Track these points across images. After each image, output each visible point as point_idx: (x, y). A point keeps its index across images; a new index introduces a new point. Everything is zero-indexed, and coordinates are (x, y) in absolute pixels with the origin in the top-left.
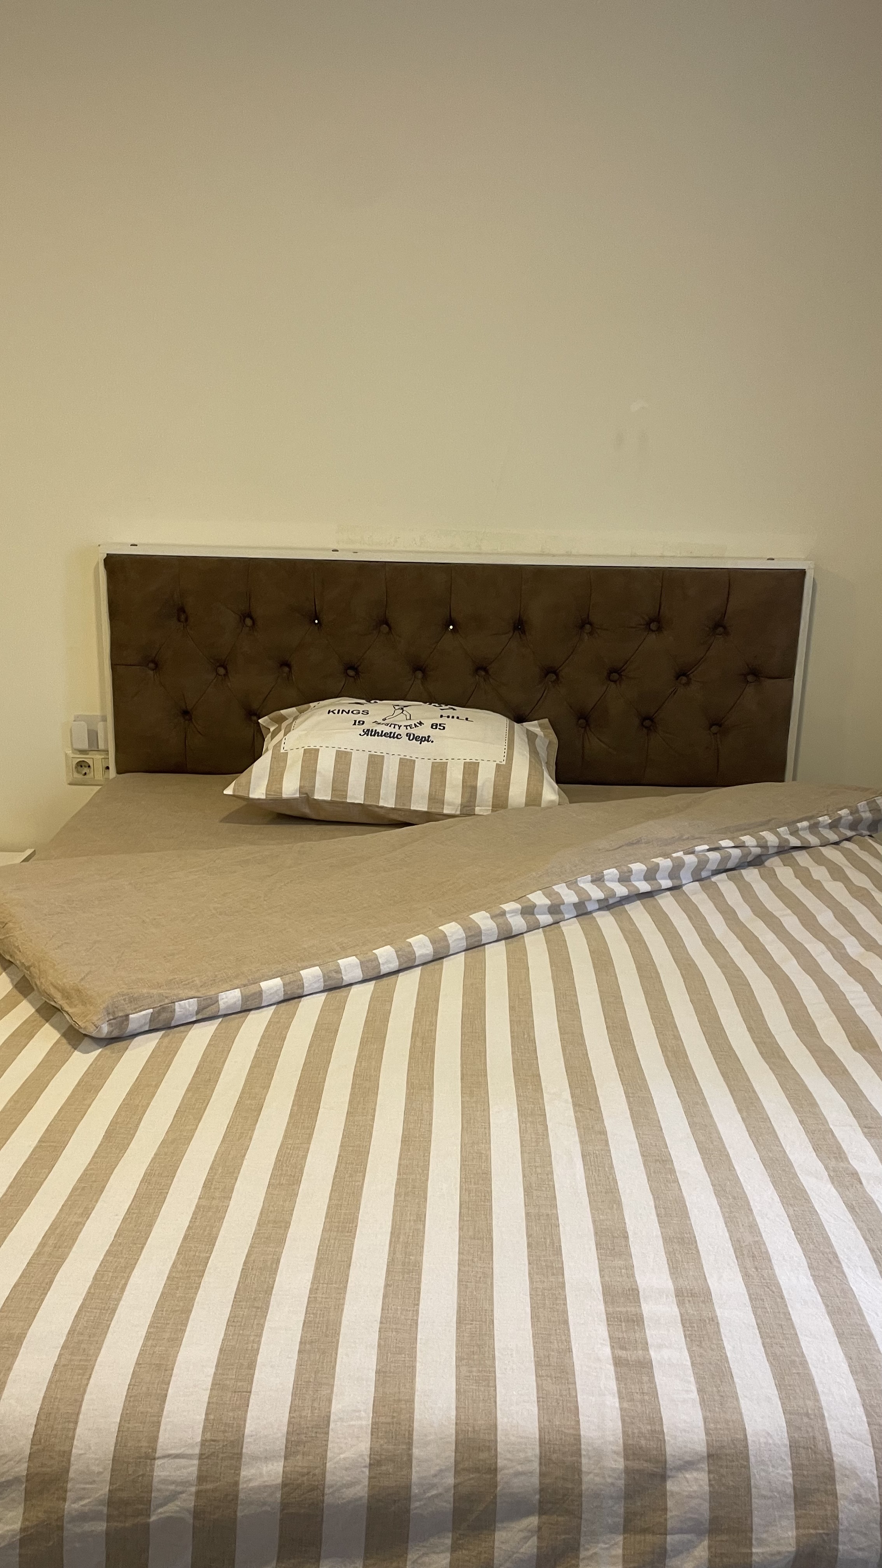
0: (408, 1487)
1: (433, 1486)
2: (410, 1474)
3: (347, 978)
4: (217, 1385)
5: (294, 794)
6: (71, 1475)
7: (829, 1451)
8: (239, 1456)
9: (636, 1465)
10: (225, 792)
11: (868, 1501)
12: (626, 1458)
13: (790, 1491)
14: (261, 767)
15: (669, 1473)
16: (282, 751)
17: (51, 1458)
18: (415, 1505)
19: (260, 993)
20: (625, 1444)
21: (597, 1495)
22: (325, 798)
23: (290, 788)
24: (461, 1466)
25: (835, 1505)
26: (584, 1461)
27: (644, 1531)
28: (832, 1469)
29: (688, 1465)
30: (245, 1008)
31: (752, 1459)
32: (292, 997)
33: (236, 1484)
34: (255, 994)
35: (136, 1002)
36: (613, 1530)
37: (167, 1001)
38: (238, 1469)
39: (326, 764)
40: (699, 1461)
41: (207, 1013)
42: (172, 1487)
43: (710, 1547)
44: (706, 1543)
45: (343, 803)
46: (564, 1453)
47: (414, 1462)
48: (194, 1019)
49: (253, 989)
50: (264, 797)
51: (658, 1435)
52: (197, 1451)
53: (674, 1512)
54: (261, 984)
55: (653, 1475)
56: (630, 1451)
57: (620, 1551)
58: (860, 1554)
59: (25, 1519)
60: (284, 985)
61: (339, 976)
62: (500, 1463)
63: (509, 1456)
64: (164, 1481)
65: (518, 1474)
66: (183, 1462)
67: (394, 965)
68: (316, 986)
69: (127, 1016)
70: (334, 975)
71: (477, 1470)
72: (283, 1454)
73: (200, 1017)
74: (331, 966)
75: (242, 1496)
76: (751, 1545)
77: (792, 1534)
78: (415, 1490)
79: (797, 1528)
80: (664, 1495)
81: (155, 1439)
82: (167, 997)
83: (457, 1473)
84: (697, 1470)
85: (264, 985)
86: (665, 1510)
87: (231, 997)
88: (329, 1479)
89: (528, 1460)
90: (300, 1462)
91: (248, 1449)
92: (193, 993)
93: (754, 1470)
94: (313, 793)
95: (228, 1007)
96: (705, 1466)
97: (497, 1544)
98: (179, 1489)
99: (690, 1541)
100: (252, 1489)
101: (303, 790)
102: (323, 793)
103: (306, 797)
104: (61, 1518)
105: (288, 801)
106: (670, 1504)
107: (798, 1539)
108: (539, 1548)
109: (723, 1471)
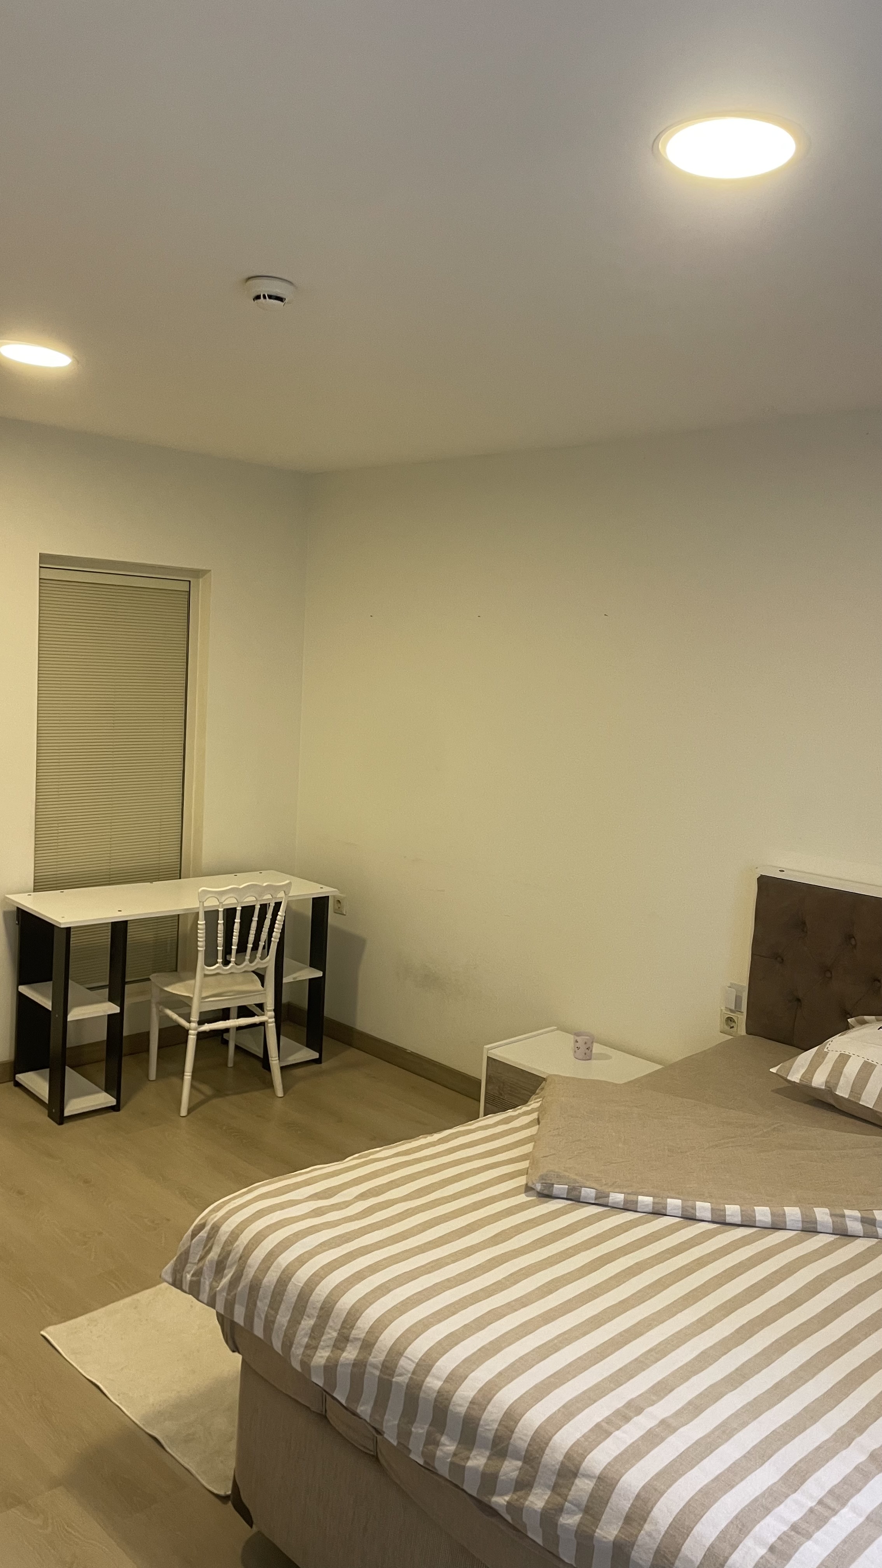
0: (480, 1419)
1: (488, 1425)
2: (482, 1415)
3: (699, 1215)
4: (439, 1343)
5: (820, 1086)
6: (376, 1346)
7: (652, 1508)
8: (429, 1371)
9: (568, 1464)
10: (771, 1070)
11: (654, 1538)
12: (564, 1457)
13: (624, 1514)
14: (806, 1057)
15: (578, 1475)
16: (826, 1050)
17: (372, 1336)
18: (480, 1429)
19: (637, 1202)
20: (567, 1452)
21: (546, 1466)
22: (844, 1096)
23: (819, 1080)
24: (504, 1423)
25: (640, 1531)
26: (548, 1449)
27: (559, 1495)
28: (648, 1516)
29: (588, 1476)
30: (626, 1207)
31: (616, 1491)
32: (657, 1212)
33: (423, 1381)
34: (633, 1201)
35: (560, 1179)
36: (548, 1487)
37: (577, 1185)
38: (426, 1376)
39: (851, 1069)
40: (592, 1477)
41: (600, 1201)
42: (404, 1370)
43: (581, 1518)
44: (581, 1515)
45: (856, 1103)
46: (542, 1441)
47: (486, 1411)
48: (593, 1202)
49: (632, 1197)
50: (798, 1081)
51: (583, 1457)
52: (417, 1361)
53: (573, 1494)
54: (639, 1197)
55: (571, 1471)
56: (568, 1456)
57: (546, 1498)
58: (640, 1562)
59: (357, 1356)
60: (654, 1203)
61: (693, 1211)
62: (516, 1430)
63: (521, 1429)
64: (402, 1367)
65: (521, 1438)
66: (410, 1362)
67: (738, 1220)
68: (675, 1211)
69: (553, 1184)
70: (690, 1210)
71: (507, 1427)
72: (444, 1379)
73: (597, 1202)
74: (690, 1203)
75: (423, 1388)
76: (597, 1527)
77: (616, 1533)
78: (481, 1422)
79: (620, 1531)
80: (573, 1483)
81: (406, 1349)
82: (578, 1183)
83: (499, 1425)
84: (590, 1481)
85: (640, 1198)
86: (570, 1490)
87: (617, 1197)
88: (454, 1399)
89: (526, 1435)
90: (448, 1387)
91: (434, 1370)
92: (594, 1185)
93: (614, 1496)
94: (836, 1090)
95: (614, 1203)
96: (595, 1481)
97: (504, 1466)
98: (405, 1372)
99: (574, 1511)
100: (428, 1387)
101: (828, 1084)
102: (843, 1091)
103: (830, 1090)
104: (367, 1362)
105: (815, 1089)
106: (573, 1488)
107: (617, 1536)
108: (518, 1477)
109: (601, 1488)
